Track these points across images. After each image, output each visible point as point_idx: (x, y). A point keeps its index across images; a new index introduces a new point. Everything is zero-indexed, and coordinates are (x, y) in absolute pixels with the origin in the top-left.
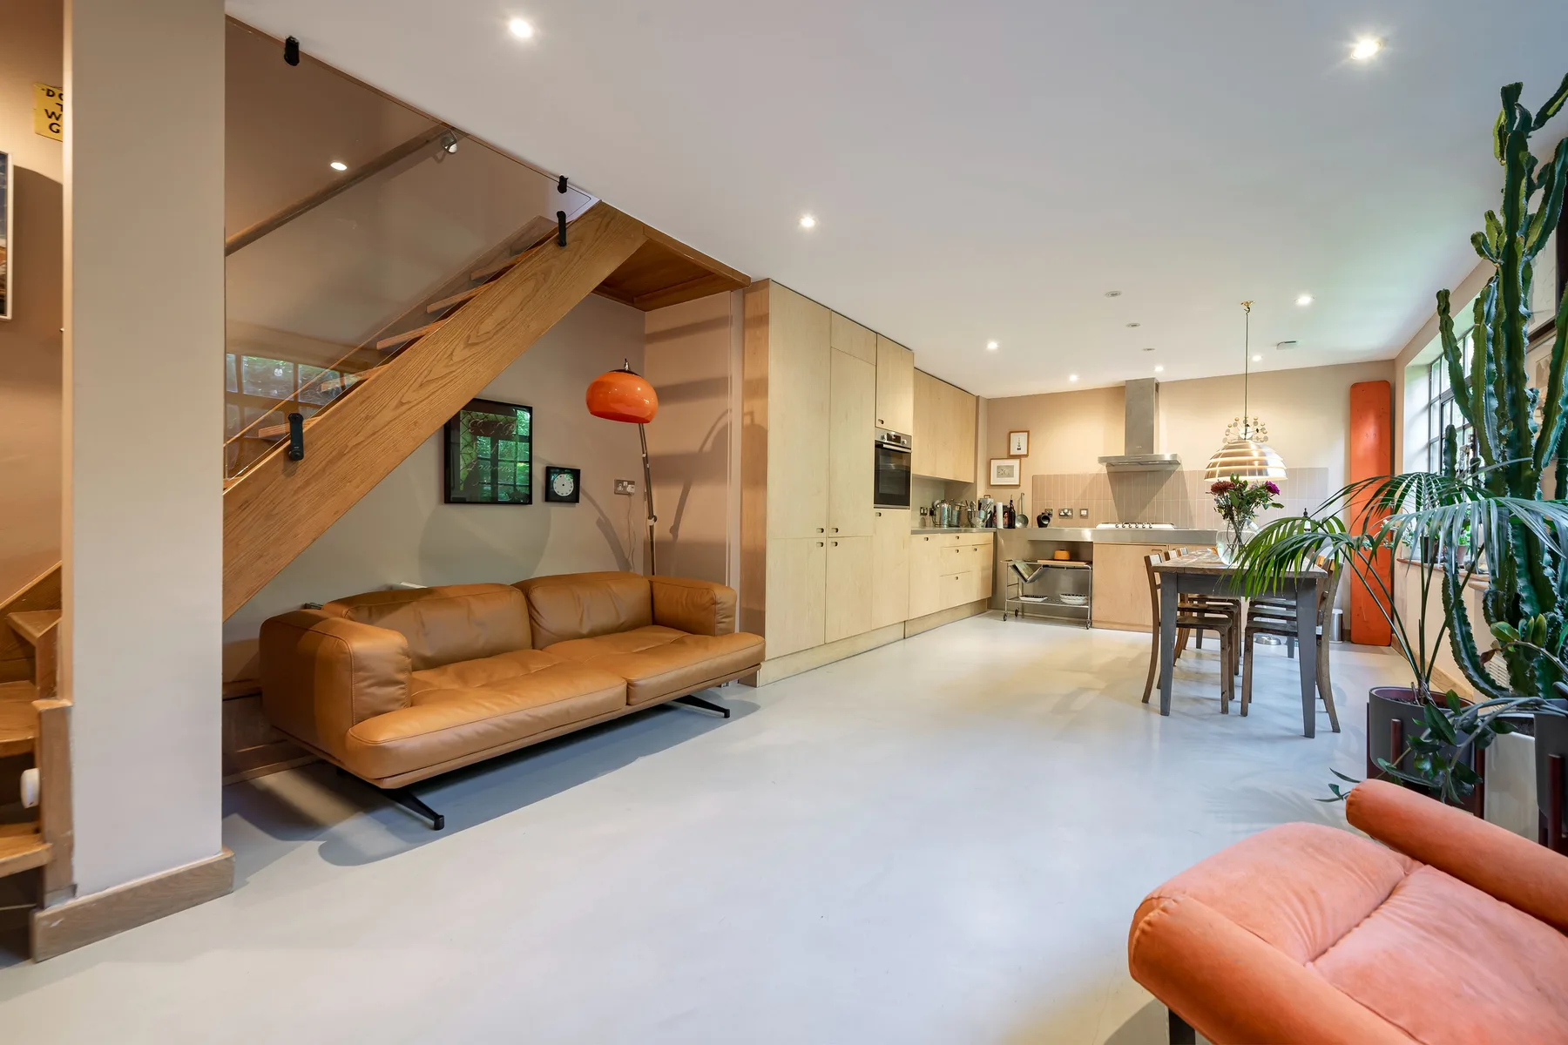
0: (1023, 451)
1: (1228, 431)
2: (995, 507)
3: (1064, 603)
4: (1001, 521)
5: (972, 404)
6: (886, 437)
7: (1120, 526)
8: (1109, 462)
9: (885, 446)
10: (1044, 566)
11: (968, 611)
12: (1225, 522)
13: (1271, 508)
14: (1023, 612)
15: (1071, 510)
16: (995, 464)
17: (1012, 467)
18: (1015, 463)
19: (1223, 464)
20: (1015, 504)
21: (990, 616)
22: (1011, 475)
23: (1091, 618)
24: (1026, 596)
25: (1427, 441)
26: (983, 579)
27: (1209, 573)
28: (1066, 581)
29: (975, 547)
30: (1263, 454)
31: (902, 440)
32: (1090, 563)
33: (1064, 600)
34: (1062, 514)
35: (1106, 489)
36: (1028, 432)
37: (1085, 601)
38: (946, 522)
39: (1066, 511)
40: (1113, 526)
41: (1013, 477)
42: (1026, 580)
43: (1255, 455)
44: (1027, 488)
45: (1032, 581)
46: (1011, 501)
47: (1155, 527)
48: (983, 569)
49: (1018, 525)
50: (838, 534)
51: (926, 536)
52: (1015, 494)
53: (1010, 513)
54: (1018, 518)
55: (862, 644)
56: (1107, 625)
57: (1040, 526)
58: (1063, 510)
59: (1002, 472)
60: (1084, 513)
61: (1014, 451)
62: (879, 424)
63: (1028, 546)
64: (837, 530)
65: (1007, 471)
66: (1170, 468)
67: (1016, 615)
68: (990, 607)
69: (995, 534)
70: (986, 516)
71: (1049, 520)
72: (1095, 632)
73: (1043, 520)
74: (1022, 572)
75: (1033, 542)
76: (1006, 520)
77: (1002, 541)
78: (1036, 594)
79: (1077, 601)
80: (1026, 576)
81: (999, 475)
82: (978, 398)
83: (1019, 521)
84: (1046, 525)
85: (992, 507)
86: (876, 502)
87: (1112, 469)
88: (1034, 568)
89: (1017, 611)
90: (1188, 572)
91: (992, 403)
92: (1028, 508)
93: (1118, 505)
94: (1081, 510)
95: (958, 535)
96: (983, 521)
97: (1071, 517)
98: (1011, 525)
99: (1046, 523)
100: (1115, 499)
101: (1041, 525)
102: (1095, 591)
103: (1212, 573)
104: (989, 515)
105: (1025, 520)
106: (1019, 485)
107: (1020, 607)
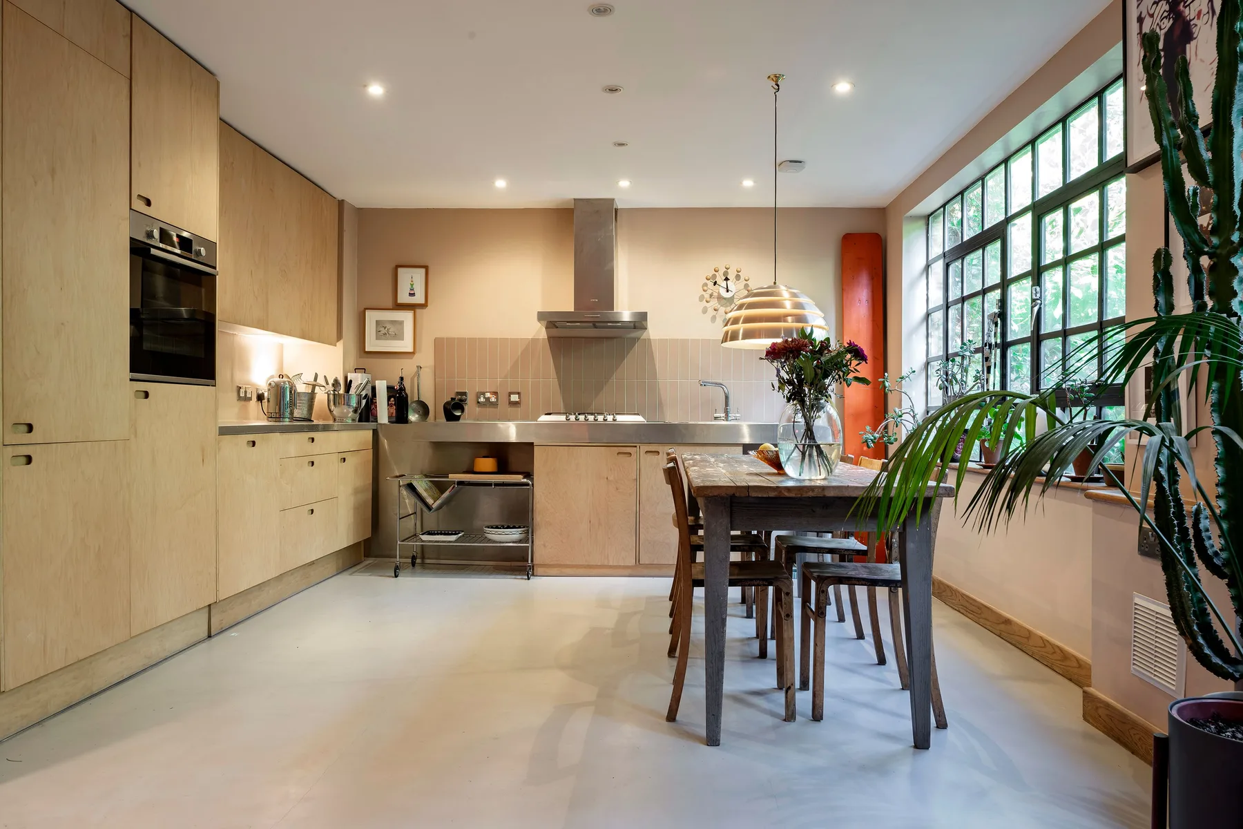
0: (419, 298)
1: (706, 285)
2: (374, 389)
3: (490, 541)
4: (383, 412)
5: (331, 214)
6: (156, 233)
7: (572, 418)
8: (552, 321)
9: (153, 251)
10: (460, 483)
11: (331, 567)
12: (790, 408)
13: (854, 384)
14: (423, 558)
15: (495, 393)
16: (372, 317)
17: (401, 323)
18: (406, 317)
19: (748, 320)
20: (407, 384)
21: (371, 569)
22: (399, 336)
23: (532, 561)
24: (430, 533)
25: (925, 311)
26: (358, 509)
27: (787, 494)
28: (488, 505)
29: (343, 455)
30: (798, 306)
31: (195, 247)
32: (529, 475)
33: (490, 536)
34: (482, 399)
35: (545, 363)
36: (426, 268)
37: (523, 536)
38: (287, 414)
39: (488, 395)
40: (563, 418)
41: (402, 339)
42: (429, 508)
43: (788, 307)
44: (426, 358)
45: (440, 507)
46: (402, 379)
47: (621, 419)
48: (357, 491)
49: (413, 417)
50: (36, 436)
51: (251, 437)
52: (406, 368)
53: (399, 398)
54: (412, 405)
55: (112, 669)
56: (555, 571)
57: (448, 420)
58: (484, 394)
59: (384, 331)
60: (514, 398)
61: (403, 298)
62: (139, 206)
63: (430, 451)
64: (30, 428)
65: (392, 330)
66: (635, 334)
67: (413, 564)
68: (368, 555)
69: (375, 432)
70: (359, 403)
71: (463, 410)
72: (539, 584)
73: (454, 409)
74: (424, 494)
75: (438, 446)
76: (393, 410)
77: (385, 443)
78: (442, 528)
79: (510, 537)
80: (430, 501)
81: (379, 335)
82: (341, 203)
83: (415, 411)
84: (458, 418)
85: (369, 387)
86: (133, 369)
87: (555, 332)
88: (440, 487)
89: (414, 558)
90: (754, 494)
91: (368, 217)
92: (426, 389)
93: (564, 386)
94: (510, 394)
95: (312, 435)
96: (355, 411)
97: (495, 405)
98: (400, 417)
99: (458, 414)
100: (559, 378)
101: (450, 417)
102: (538, 518)
103: (792, 495)
104: (364, 402)
105: (424, 409)
106: (413, 353)
107: (419, 551)
